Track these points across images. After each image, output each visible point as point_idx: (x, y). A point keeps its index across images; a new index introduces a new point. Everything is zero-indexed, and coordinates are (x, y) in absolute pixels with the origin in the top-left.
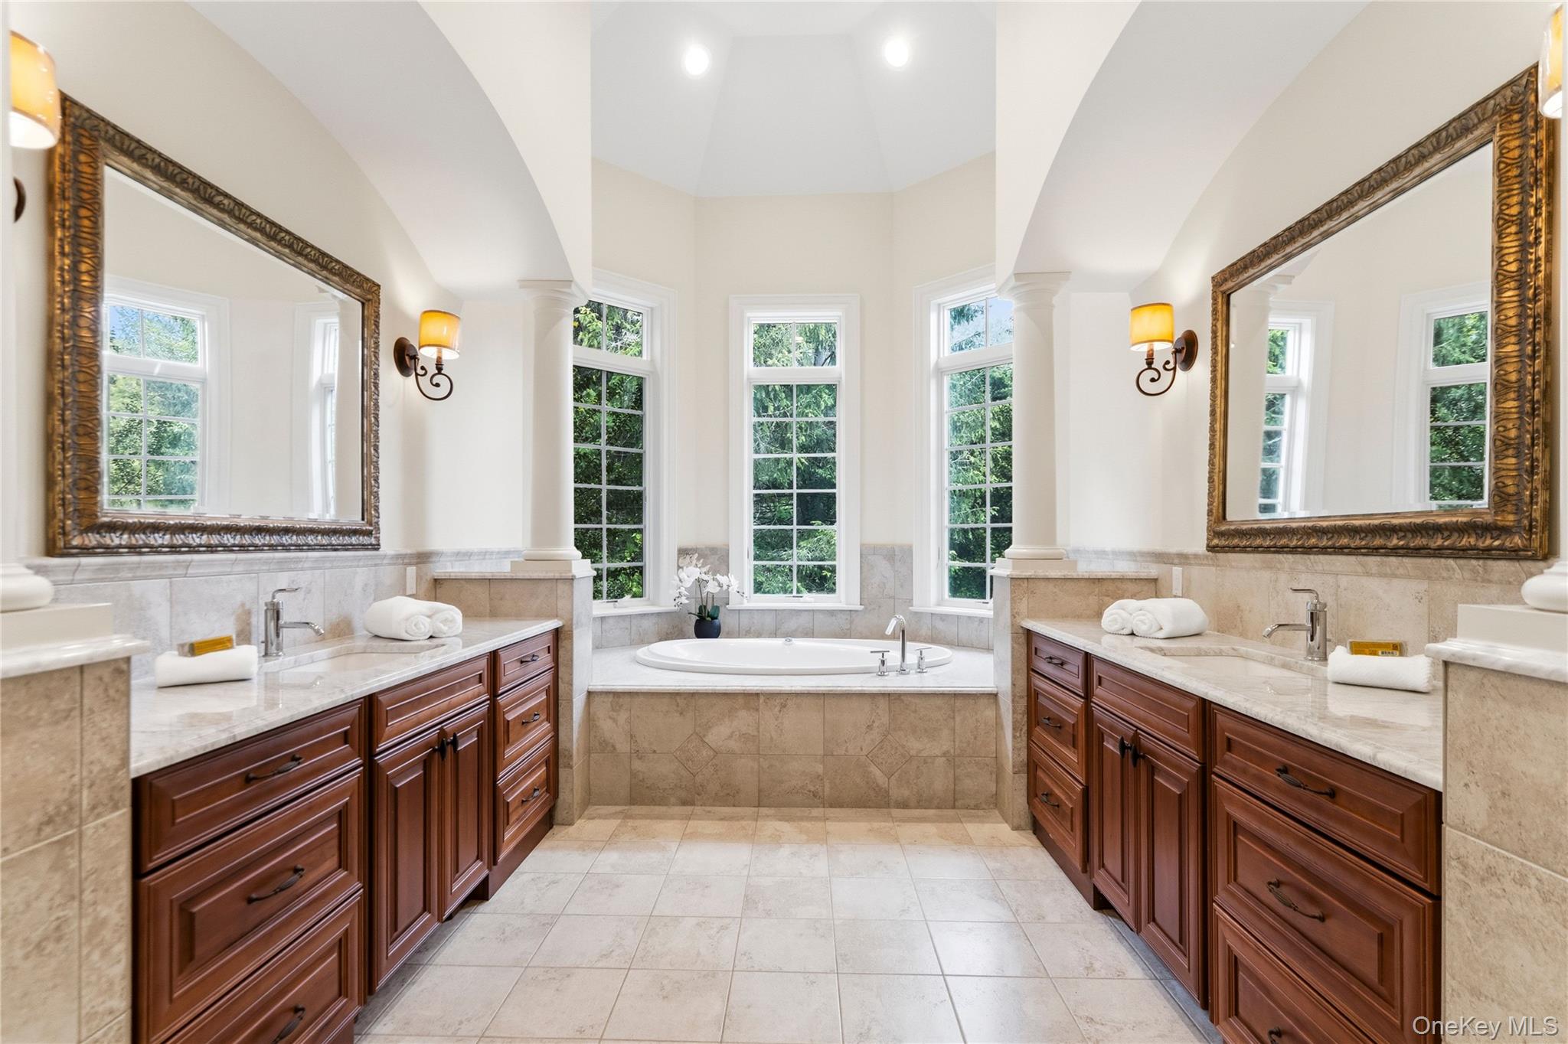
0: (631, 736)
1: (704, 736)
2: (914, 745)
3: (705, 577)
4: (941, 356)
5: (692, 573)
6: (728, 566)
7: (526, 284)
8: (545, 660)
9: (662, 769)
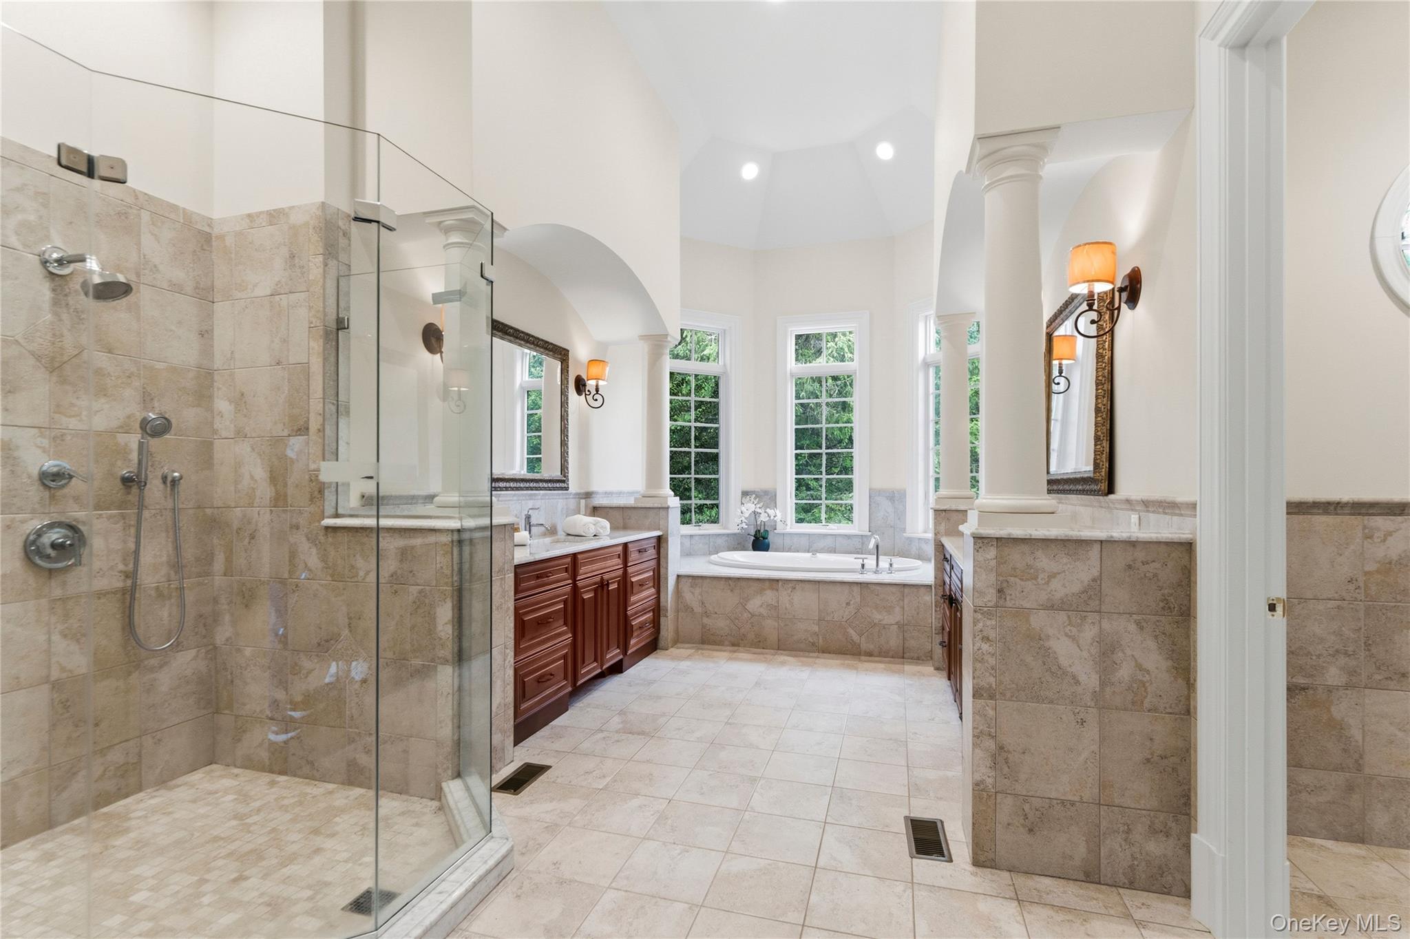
0: (703, 604)
1: (746, 604)
2: (877, 616)
3: (759, 511)
4: (928, 353)
5: (750, 507)
6: (776, 503)
7: (644, 337)
8: (652, 553)
9: (720, 624)
